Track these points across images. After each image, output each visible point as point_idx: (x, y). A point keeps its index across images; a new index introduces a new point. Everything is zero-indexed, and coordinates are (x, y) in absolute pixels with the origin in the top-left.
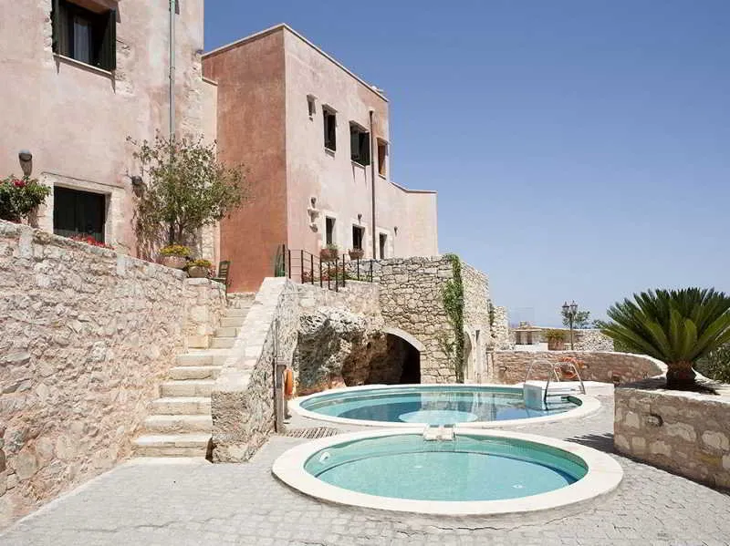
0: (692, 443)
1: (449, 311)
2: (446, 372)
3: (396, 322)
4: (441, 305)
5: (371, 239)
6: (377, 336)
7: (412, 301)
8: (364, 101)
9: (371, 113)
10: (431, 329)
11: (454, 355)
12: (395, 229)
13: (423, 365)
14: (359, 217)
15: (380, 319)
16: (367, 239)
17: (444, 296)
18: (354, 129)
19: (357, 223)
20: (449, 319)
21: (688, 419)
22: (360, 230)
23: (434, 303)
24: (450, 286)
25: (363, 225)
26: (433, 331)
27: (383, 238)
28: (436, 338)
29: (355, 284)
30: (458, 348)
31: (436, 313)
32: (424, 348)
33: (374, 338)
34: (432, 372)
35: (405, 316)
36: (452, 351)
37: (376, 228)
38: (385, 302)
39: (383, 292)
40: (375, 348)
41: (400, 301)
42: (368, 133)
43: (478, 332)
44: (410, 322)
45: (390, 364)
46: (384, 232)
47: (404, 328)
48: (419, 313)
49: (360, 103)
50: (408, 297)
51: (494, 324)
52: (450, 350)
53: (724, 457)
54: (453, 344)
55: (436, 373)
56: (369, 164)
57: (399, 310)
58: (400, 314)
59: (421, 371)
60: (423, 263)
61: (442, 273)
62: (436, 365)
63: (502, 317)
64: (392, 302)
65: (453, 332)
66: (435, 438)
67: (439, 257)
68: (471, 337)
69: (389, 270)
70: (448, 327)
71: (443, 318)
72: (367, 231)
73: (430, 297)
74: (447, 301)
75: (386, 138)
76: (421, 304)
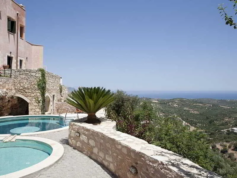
0: (87, 143)
1: (39, 89)
2: (38, 110)
3: (20, 92)
4: (36, 86)
5: (16, 61)
6: (12, 97)
7: (26, 85)
8: (15, 9)
9: (18, 14)
10: (33, 95)
11: (41, 104)
12: (27, 58)
13: (29, 108)
14: (11, 53)
15: (14, 91)
16: (14, 61)
17: (38, 83)
18: (9, 19)
19: (9, 55)
20: (39, 92)
21: (86, 135)
22: (11, 57)
23: (34, 86)
24: (40, 80)
25: (12, 56)
26: (33, 96)
27: (21, 61)
28: (34, 98)
29: (2, 78)
30: (43, 102)
31: (34, 89)
32: (30, 102)
33: (11, 98)
34: (33, 110)
35: (23, 90)
36: (40, 103)
37: (18, 57)
38: (16, 85)
39: (15, 81)
40: (12, 102)
41: (22, 85)
42: (15, 21)
43: (54, 96)
44: (25, 92)
45: (20, 107)
46: (22, 59)
47: (23, 95)
48: (28, 89)
49: (13, 9)
50: (25, 83)
51: (62, 92)
52: (39, 102)
53: (94, 148)
54: (40, 100)
55: (34, 111)
56: (15, 33)
57: (21, 88)
58: (22, 89)
59: (29, 110)
60: (30, 71)
61: (37, 75)
62: (34, 108)
63: (65, 90)
64: (19, 85)
65: (40, 96)
66: (8, 141)
67: (36, 69)
68: (50, 98)
69: (17, 73)
70: (39, 94)
71: (38, 91)
72: (14, 58)
73: (33, 84)
74: (38, 85)
75: (24, 24)
76: (29, 86)
